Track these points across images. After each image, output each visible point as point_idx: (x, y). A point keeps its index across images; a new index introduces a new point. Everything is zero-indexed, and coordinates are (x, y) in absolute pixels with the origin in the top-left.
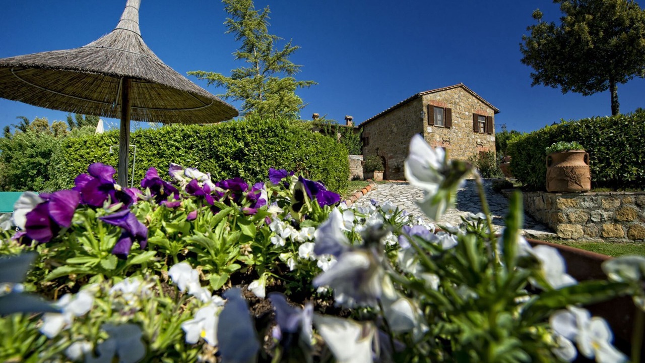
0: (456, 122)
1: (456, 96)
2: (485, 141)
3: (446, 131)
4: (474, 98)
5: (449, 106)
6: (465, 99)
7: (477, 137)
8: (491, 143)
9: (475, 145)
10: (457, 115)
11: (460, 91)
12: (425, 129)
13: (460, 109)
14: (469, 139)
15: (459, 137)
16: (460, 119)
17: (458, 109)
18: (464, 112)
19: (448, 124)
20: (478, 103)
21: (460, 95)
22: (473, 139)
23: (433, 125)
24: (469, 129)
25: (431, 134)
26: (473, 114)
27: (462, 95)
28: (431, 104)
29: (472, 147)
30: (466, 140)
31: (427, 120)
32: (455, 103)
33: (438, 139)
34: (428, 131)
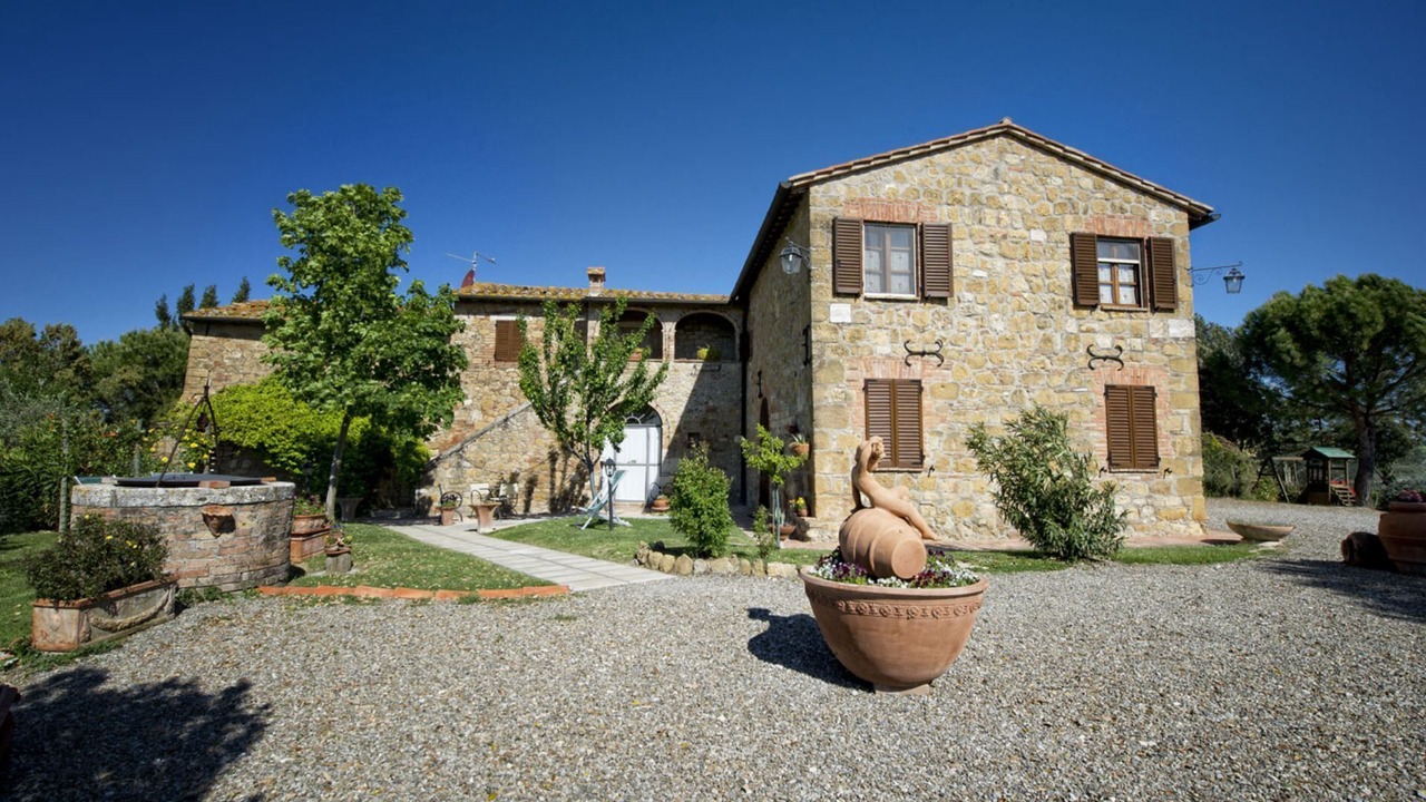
0: (978, 273)
1: (985, 173)
2: (1137, 344)
3: (927, 312)
4: (1076, 171)
5: (942, 214)
6: (1030, 178)
7: (1096, 326)
8: (1168, 349)
9: (1083, 361)
10: (987, 247)
11: (1002, 152)
12: (816, 313)
13: (999, 220)
14: (1047, 340)
15: (992, 334)
16: (1000, 263)
17: (993, 222)
18: (1023, 232)
19: (933, 283)
20: (1099, 188)
21: (1003, 168)
22: (1069, 337)
23: (856, 296)
24: (1048, 297)
25: (847, 331)
26: (1072, 237)
27: (1011, 167)
28: (854, 213)
29: (1067, 368)
30: (1034, 344)
31: (829, 276)
32: (975, 200)
33: (887, 350)
34: (834, 319)
